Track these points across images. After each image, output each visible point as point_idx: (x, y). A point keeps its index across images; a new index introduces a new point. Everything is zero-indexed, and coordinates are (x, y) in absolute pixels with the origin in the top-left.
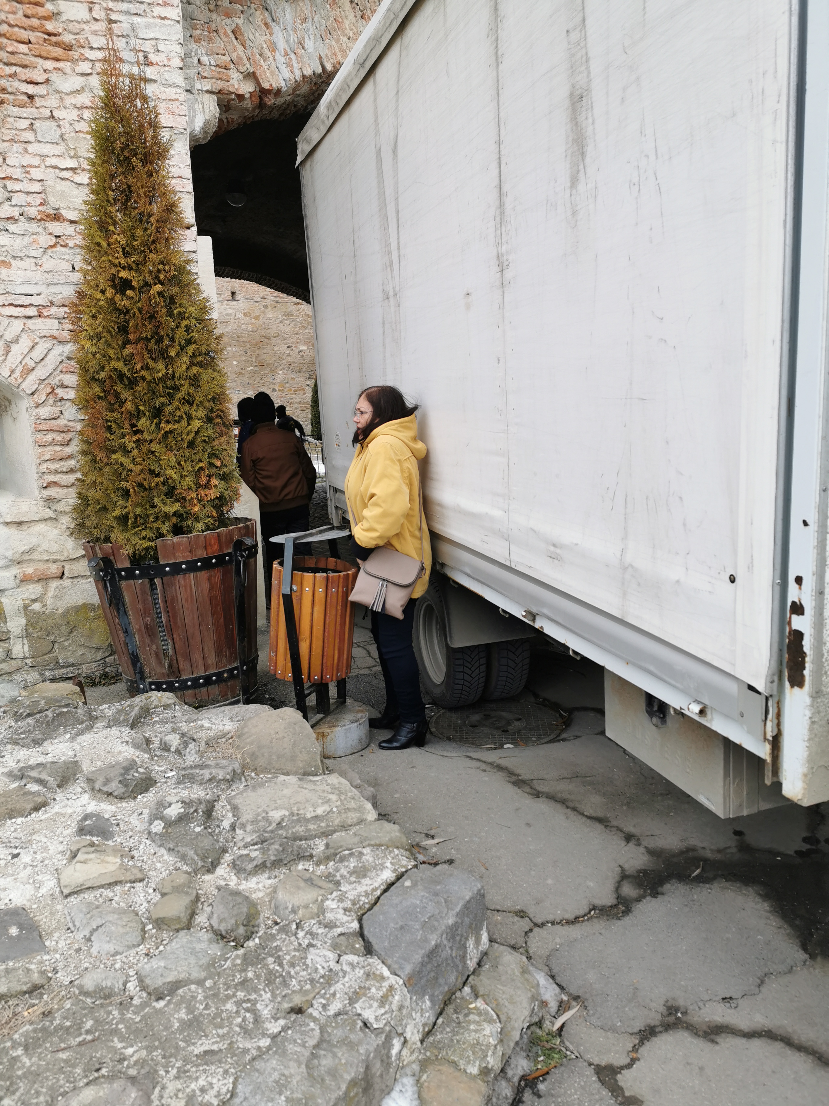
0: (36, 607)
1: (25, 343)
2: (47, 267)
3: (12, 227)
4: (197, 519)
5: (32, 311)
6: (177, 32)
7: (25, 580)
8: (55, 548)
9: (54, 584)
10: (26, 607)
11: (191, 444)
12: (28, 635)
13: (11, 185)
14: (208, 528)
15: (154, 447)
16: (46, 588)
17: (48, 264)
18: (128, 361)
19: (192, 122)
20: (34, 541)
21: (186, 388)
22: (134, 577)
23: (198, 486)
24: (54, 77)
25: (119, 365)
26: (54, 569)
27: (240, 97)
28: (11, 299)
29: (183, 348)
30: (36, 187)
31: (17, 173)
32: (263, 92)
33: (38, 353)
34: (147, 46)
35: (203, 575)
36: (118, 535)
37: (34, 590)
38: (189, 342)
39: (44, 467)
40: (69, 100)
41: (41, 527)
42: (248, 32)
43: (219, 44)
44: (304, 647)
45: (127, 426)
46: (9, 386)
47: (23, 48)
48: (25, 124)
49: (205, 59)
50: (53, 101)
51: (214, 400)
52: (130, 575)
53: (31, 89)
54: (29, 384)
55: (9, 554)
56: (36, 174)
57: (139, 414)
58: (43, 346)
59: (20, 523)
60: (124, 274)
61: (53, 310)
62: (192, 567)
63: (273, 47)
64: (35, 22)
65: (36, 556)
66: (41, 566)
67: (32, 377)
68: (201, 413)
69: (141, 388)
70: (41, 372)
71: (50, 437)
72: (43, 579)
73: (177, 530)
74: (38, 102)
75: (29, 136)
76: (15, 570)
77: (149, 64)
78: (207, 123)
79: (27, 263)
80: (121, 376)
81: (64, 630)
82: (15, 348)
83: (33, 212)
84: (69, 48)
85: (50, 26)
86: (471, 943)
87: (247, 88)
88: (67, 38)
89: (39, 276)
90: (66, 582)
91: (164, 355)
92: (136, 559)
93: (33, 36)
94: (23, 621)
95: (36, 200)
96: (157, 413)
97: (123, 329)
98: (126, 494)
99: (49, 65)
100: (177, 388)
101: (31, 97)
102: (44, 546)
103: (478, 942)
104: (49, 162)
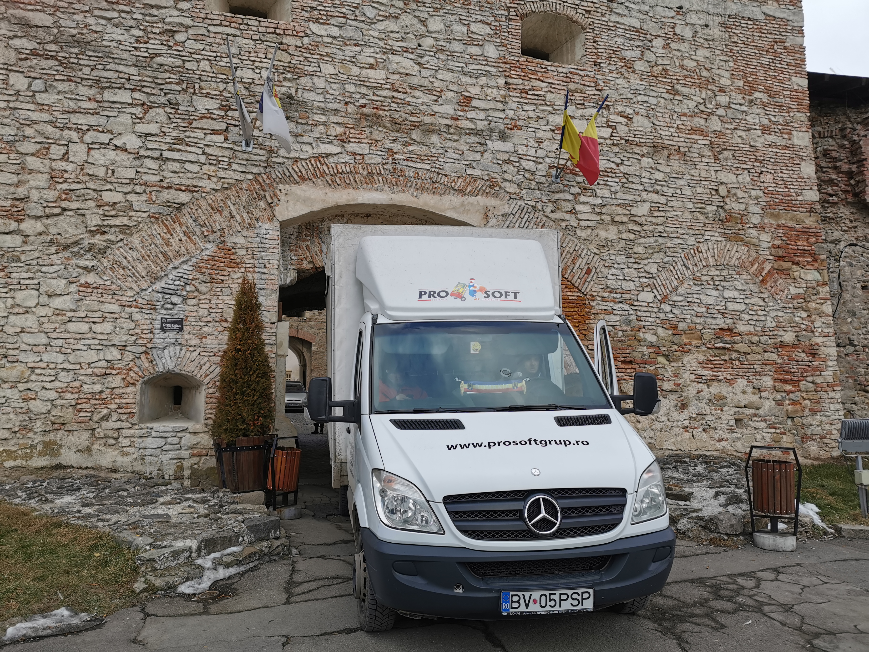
0: (196, 466)
1: (208, 365)
2: (219, 338)
3: (209, 325)
4: (252, 432)
5: (212, 354)
6: (277, 257)
7: (193, 455)
8: (206, 443)
9: (204, 458)
10: (192, 466)
11: (253, 405)
12: (191, 478)
13: (211, 310)
14: (256, 435)
15: (240, 405)
16: (200, 459)
17: (220, 337)
18: (236, 375)
19: (285, 280)
20: (199, 440)
21: (254, 385)
22: (227, 451)
23: (254, 420)
24: (231, 274)
25: (233, 377)
26: (204, 452)
27: (308, 270)
28: (205, 349)
29: (255, 372)
30: (220, 311)
31: (214, 306)
32: (317, 268)
33: (211, 369)
34: (266, 262)
35: (251, 452)
36: (223, 436)
37: (196, 460)
38: (257, 369)
39: (207, 412)
40: (235, 281)
41: (202, 435)
42: (312, 247)
43: (300, 251)
44: (277, 477)
45: (232, 398)
46: (200, 381)
47: (222, 265)
48: (219, 289)
49: (293, 258)
50: (230, 282)
51: (264, 389)
53: (222, 278)
54: (206, 381)
55: (189, 444)
56: (220, 306)
57: (237, 394)
58: (214, 366)
59: (195, 433)
60: (239, 347)
61: (220, 354)
62: (247, 448)
63: (321, 251)
64: (227, 256)
65: (198, 446)
66: (200, 450)
67: (208, 378)
68: (258, 394)
69: (239, 384)
70: (211, 376)
71: (211, 400)
72: (200, 456)
73: (245, 435)
74: (225, 282)
75: (220, 293)
76: (190, 451)
77: (265, 267)
78: (292, 280)
79: (213, 337)
80: (233, 380)
81: (205, 477)
82: (204, 367)
83: (217, 319)
84: (238, 264)
85: (232, 257)
87: (310, 266)
88: (238, 261)
89: (216, 341)
90: (208, 458)
91: (248, 373)
92: (228, 445)
93: (226, 260)
94: (190, 472)
95: (219, 315)
96: (243, 393)
97: (236, 364)
98: (228, 421)
99: (230, 270)
100: (251, 385)
101: (223, 280)
102: (202, 442)
103: (275, 532)
104: (226, 302)
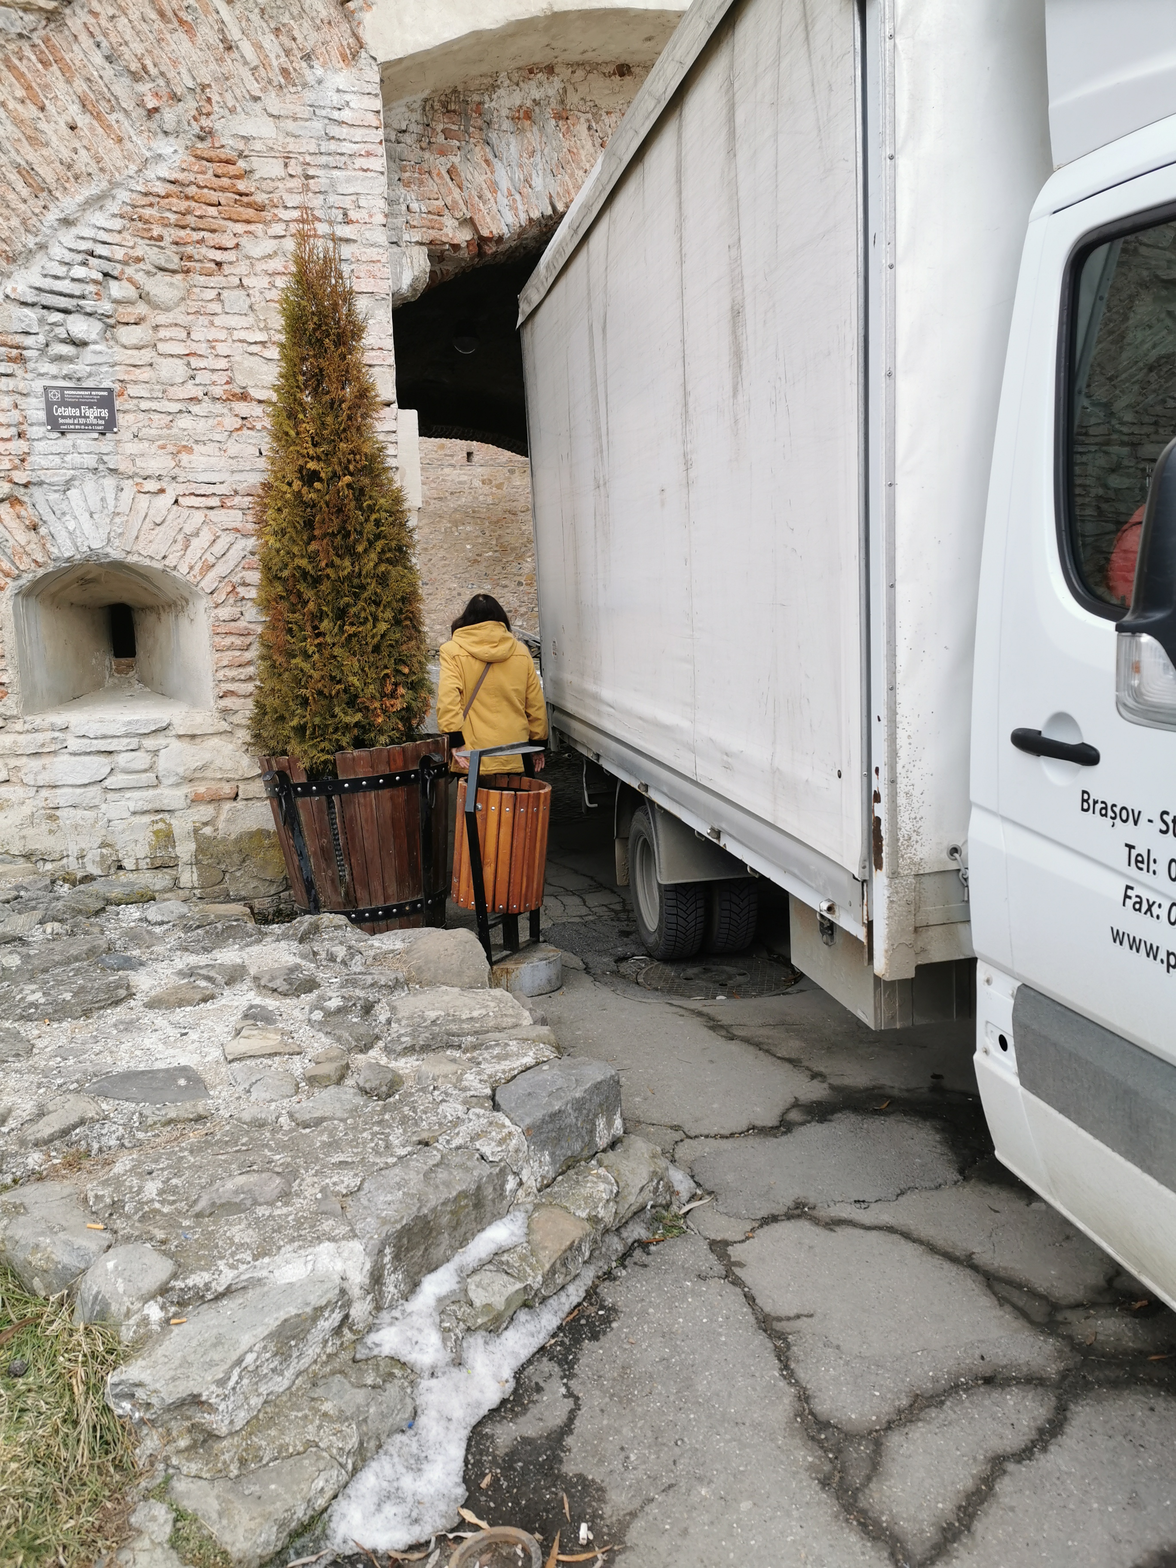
0: (208, 831)
1: (206, 536)
2: (232, 452)
3: (195, 409)
4: (381, 732)
5: (214, 502)
6: (380, 185)
7: (196, 800)
8: (229, 765)
9: (227, 806)
10: (196, 831)
11: (377, 649)
12: (198, 862)
13: (195, 362)
14: (392, 742)
15: (337, 651)
16: (218, 811)
17: (233, 448)
18: (312, 558)
19: (397, 277)
20: (207, 756)
21: (373, 586)
22: (311, 794)
23: (383, 695)
24: (244, 241)
25: (304, 563)
26: (227, 789)
27: (456, 247)
28: (193, 487)
29: (371, 543)
30: (222, 364)
31: (202, 348)
32: (482, 241)
33: (218, 549)
34: (347, 203)
35: (386, 793)
36: (295, 747)
37: (205, 812)
38: (378, 537)
39: (220, 675)
40: (260, 266)
41: (215, 741)
42: (466, 172)
43: (431, 187)
44: (488, 872)
45: (309, 628)
46: (187, 584)
47: (212, 211)
48: (212, 294)
49: (415, 206)
50: (242, 268)
51: (403, 600)
52: (307, 791)
53: (219, 256)
54: (209, 582)
55: (181, 770)
56: (222, 349)
57: (322, 615)
58: (225, 539)
59: (193, 737)
60: (312, 465)
61: (237, 500)
62: (373, 784)
63: (494, 187)
64: (225, 182)
65: (209, 774)
66: (214, 786)
67: (212, 574)
68: (389, 614)
69: (325, 586)
70: (222, 569)
71: (228, 641)
72: (216, 800)
73: (358, 743)
74: (227, 269)
75: (216, 307)
76: (186, 789)
77: (348, 222)
78: (416, 279)
79: (211, 448)
80: (305, 574)
81: (236, 858)
82: (195, 542)
83: (218, 391)
84: (261, 208)
85: (241, 186)
86: (601, 1123)
87: (463, 236)
88: (260, 198)
89: (222, 462)
90: (240, 804)
91: (351, 551)
92: (313, 774)
93: (223, 197)
94: (193, 846)
95: (222, 378)
96: (341, 614)
97: (309, 524)
98: (305, 702)
99: (240, 228)
100: (363, 587)
101: (219, 264)
102: (218, 763)
103: (610, 1124)
104: (237, 335)
